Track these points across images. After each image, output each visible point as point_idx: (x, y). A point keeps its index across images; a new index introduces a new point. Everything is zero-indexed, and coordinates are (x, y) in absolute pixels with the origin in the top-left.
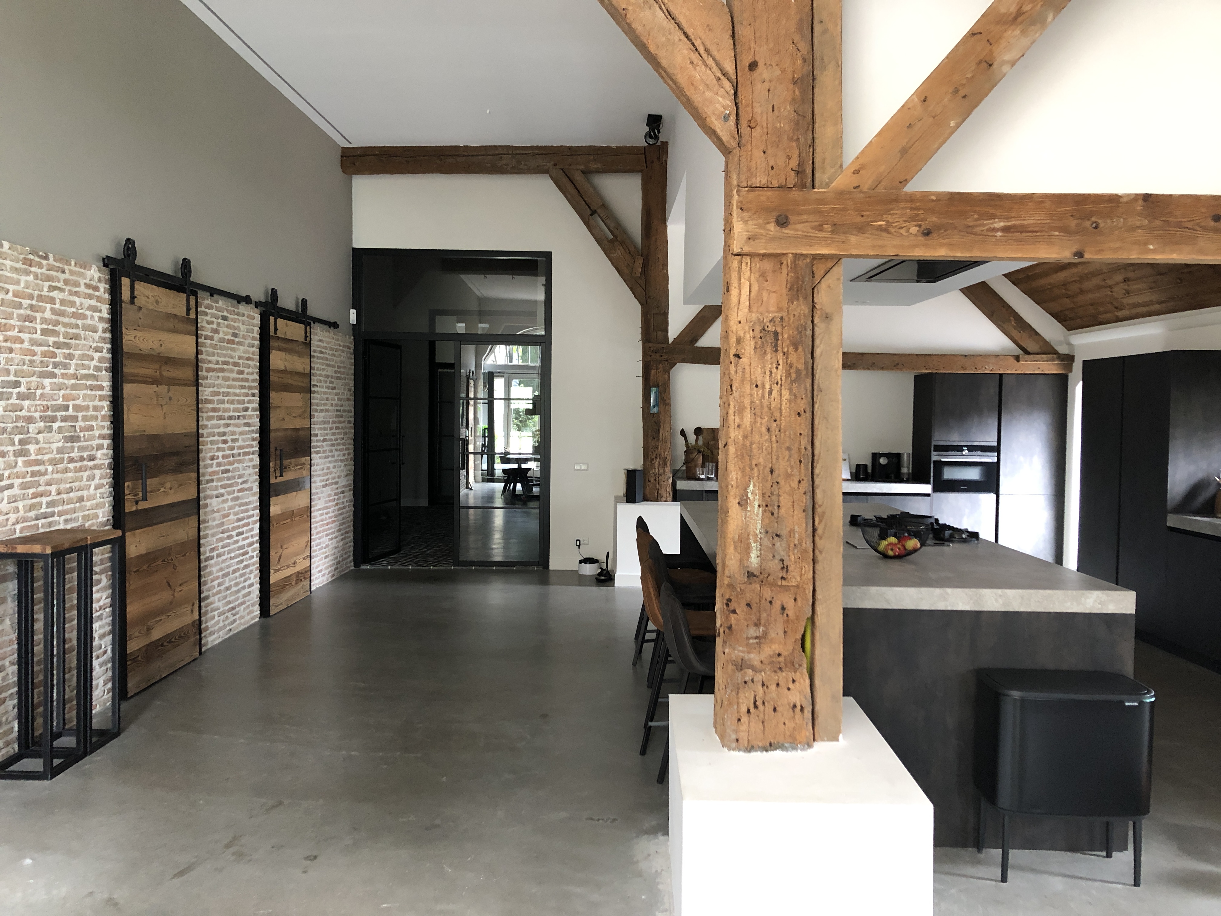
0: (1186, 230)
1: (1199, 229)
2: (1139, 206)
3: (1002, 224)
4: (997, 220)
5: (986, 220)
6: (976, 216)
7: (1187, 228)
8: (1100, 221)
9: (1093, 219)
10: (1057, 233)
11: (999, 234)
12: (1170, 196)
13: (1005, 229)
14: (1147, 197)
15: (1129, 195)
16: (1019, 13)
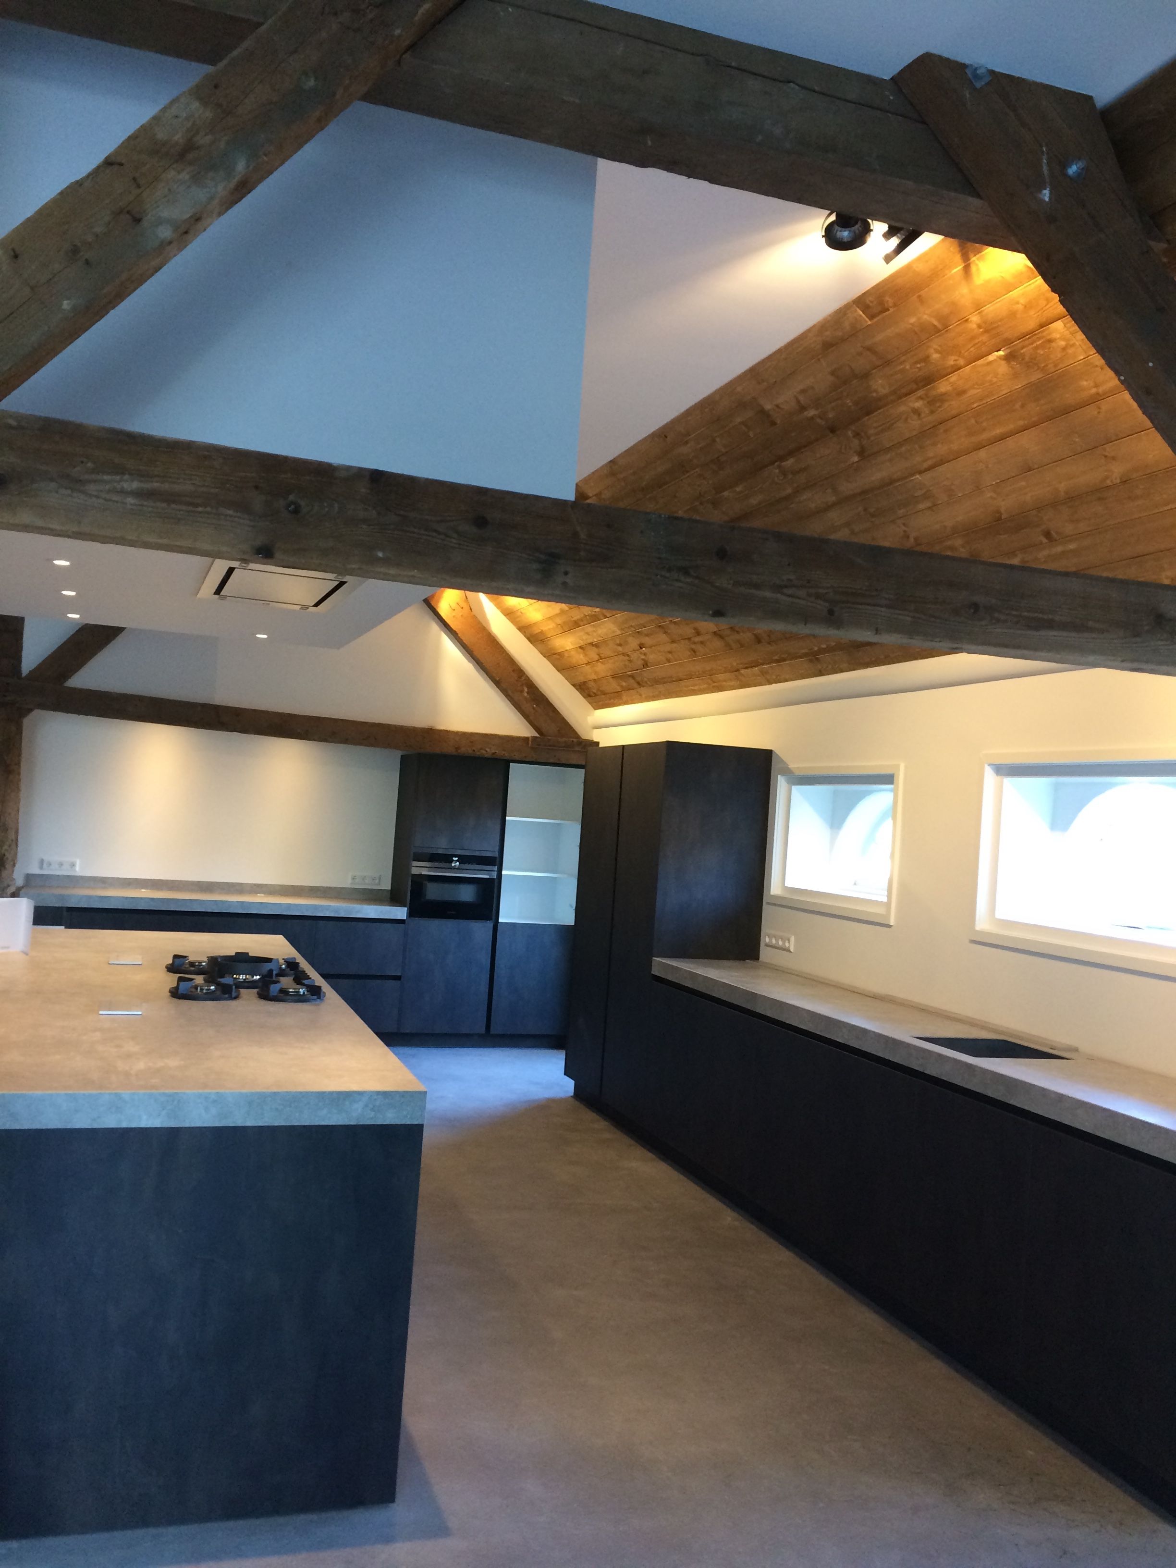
0: (434, 534)
1: (455, 536)
2: (363, 489)
3: (135, 485)
4: (126, 477)
5: (108, 474)
6: (90, 465)
7: (435, 531)
8: (302, 503)
9: (291, 497)
10: (230, 512)
11: (130, 500)
12: (412, 480)
13: (139, 494)
14: (377, 477)
15: (349, 468)
16: (190, 147)
